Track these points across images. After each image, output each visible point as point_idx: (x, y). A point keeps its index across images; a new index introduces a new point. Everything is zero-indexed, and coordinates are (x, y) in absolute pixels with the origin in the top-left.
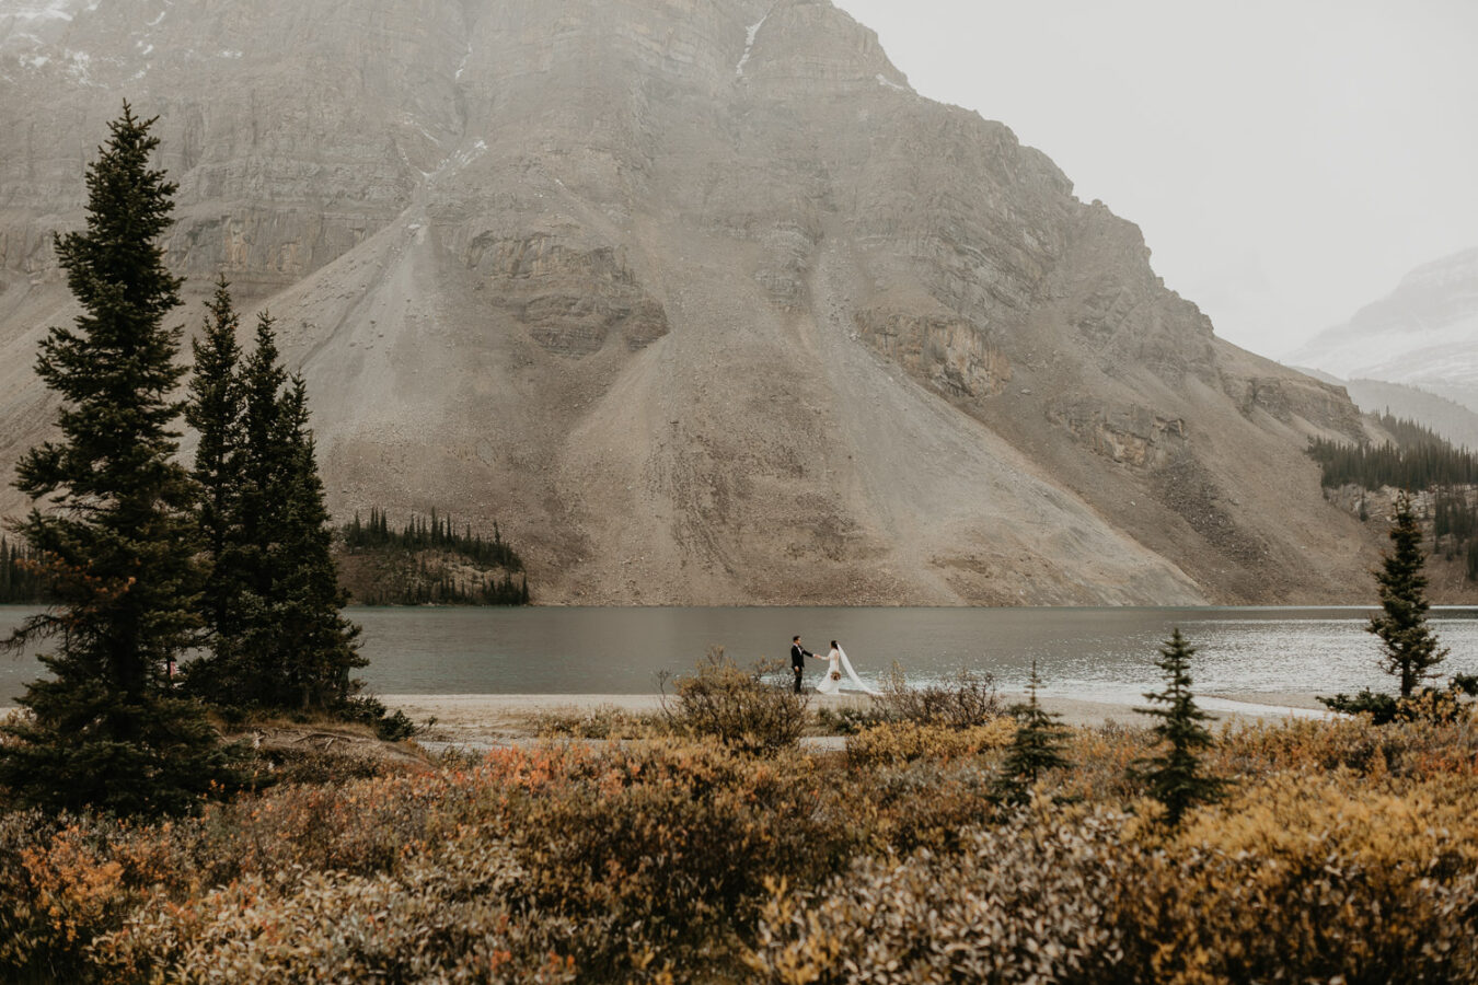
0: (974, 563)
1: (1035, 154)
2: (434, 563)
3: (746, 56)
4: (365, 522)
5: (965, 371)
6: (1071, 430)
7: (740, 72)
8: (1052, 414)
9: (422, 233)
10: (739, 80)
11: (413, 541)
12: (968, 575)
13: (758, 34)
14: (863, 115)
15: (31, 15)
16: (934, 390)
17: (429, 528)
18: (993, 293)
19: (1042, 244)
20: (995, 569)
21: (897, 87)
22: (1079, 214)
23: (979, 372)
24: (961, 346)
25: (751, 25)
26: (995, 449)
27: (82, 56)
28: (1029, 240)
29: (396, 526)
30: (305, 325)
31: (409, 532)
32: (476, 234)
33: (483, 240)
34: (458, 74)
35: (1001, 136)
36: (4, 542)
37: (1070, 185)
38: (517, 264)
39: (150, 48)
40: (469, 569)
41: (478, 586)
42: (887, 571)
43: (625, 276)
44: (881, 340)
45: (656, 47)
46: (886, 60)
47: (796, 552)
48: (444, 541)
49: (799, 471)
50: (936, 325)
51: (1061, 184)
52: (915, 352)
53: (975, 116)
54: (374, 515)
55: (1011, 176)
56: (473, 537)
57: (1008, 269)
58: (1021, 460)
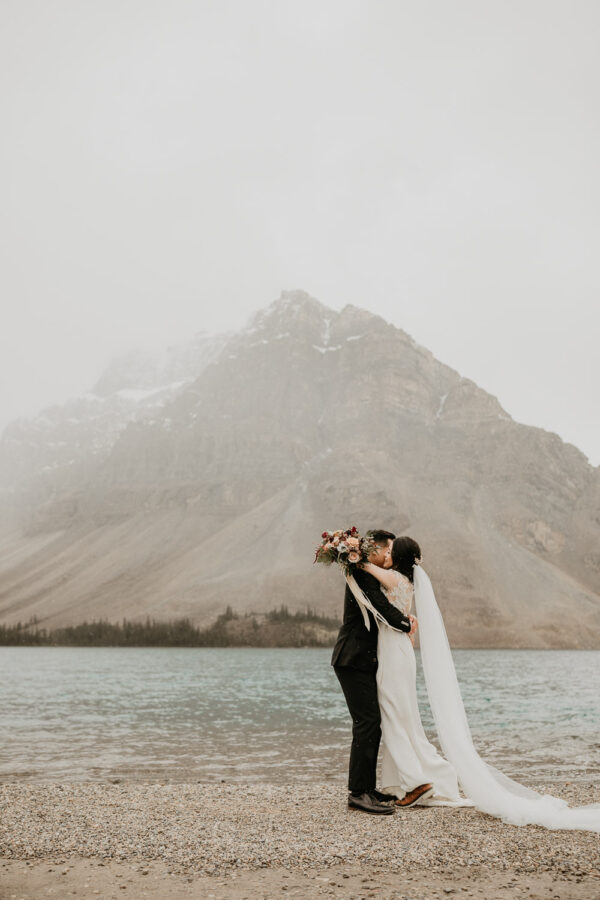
0: (552, 628)
1: (571, 446)
2: (308, 628)
3: (440, 410)
4: (279, 610)
5: (544, 543)
6: (595, 567)
7: (438, 416)
8: (586, 560)
9: (305, 487)
10: (438, 419)
11: (300, 619)
12: (551, 633)
13: (446, 401)
14: (493, 431)
15: (150, 405)
16: (529, 550)
17: (306, 613)
18: (555, 507)
19: (576, 485)
20: (563, 631)
21: (506, 419)
22: (592, 471)
23: (550, 542)
24: (542, 530)
25: (442, 395)
26: (561, 577)
27: (168, 420)
28: (570, 484)
29: (292, 612)
30: (255, 527)
31: (298, 615)
32: (327, 487)
33: (330, 490)
34: (320, 421)
35: (554, 438)
36: (125, 620)
37: (587, 459)
38: (345, 499)
39: (195, 416)
40: (324, 631)
41: (327, 639)
42: (513, 632)
43: (390, 503)
44: (504, 528)
45: (402, 407)
46: (502, 409)
47: (470, 623)
48: (312, 618)
49: (470, 587)
50: (530, 521)
51: (582, 458)
52: (521, 534)
53: (543, 430)
54: (283, 607)
55: (560, 455)
56: (326, 616)
57: (561, 495)
58: (571, 581)
